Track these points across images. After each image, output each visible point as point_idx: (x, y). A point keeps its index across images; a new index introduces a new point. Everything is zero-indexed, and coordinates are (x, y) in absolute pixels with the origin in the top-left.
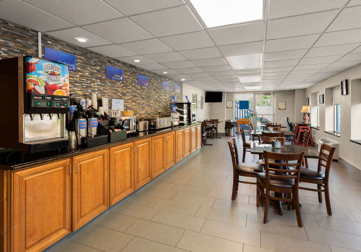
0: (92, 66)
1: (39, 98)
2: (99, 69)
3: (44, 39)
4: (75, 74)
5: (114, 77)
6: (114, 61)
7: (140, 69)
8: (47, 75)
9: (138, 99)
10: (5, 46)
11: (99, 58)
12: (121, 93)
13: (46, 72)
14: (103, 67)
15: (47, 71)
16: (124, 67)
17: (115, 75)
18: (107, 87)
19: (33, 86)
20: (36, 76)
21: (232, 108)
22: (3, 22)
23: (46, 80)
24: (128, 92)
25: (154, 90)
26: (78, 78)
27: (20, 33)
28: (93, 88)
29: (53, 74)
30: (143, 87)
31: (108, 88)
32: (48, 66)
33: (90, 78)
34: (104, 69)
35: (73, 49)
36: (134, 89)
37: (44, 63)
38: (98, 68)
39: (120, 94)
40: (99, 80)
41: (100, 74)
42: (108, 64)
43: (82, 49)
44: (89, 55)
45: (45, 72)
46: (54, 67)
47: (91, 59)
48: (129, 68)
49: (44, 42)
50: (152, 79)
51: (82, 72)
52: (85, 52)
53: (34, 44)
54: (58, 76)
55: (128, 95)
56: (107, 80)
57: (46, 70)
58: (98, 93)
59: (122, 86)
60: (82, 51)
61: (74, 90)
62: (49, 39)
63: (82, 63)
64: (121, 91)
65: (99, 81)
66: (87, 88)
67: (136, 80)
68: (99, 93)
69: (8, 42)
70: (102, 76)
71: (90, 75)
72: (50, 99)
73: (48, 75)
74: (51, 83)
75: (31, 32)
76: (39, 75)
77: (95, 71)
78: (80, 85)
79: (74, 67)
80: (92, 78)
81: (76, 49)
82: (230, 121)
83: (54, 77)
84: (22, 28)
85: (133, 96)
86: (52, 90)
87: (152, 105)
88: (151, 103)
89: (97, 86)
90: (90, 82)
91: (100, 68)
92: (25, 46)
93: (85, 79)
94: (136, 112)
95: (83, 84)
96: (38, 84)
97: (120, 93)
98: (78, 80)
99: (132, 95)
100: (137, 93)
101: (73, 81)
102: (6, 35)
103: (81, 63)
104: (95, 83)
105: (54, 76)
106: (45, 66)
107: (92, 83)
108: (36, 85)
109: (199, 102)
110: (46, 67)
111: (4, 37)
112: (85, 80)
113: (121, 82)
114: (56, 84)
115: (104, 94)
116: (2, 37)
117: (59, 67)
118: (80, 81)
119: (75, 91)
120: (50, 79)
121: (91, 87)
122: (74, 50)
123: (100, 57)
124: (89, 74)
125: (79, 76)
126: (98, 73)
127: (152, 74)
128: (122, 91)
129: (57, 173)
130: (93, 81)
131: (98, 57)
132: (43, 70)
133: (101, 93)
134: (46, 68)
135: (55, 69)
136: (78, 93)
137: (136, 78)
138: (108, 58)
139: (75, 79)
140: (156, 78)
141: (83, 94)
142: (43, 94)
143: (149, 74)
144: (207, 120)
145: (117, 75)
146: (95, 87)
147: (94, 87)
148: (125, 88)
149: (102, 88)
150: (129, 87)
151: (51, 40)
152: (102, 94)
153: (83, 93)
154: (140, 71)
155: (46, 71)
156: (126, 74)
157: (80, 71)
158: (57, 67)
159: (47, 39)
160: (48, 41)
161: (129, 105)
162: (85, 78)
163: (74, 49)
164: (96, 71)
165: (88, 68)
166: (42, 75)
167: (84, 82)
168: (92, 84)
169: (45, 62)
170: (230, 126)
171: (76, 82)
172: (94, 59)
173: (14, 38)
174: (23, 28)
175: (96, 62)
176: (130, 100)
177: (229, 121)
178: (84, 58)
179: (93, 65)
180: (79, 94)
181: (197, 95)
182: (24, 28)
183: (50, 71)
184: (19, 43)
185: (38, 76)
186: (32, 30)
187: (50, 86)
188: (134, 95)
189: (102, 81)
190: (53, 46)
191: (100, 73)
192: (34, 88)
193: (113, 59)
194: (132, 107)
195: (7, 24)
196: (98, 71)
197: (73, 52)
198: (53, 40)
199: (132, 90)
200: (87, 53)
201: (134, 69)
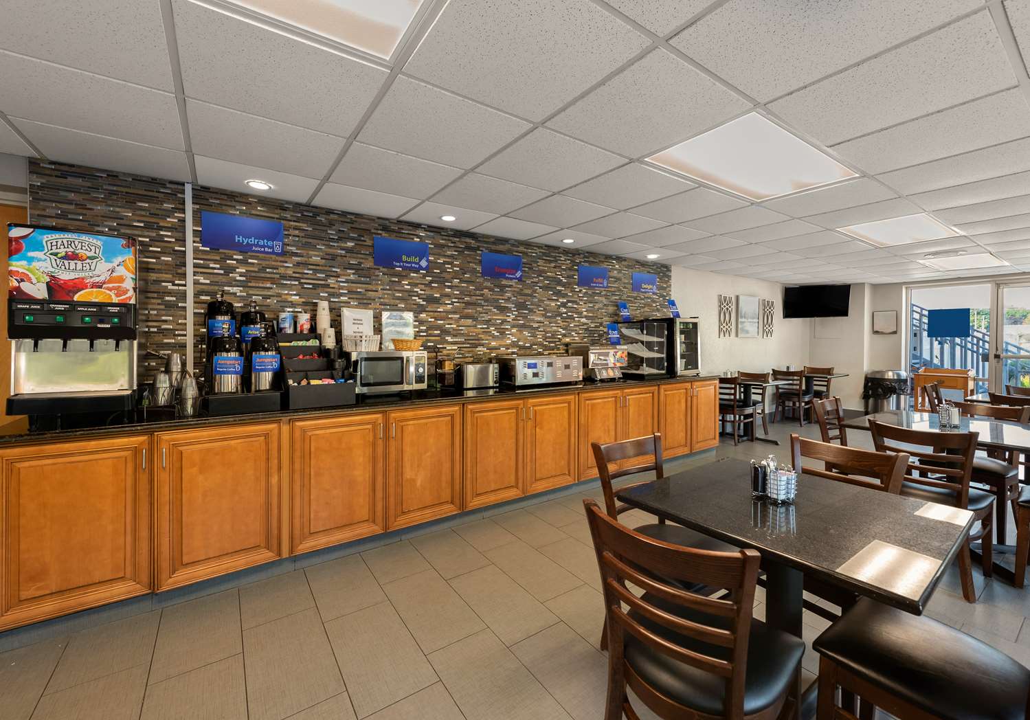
0: (332, 242)
1: (32, 307)
2: (353, 247)
3: (201, 196)
4: (281, 262)
5: (401, 261)
6: (401, 226)
7: (492, 240)
8: (53, 261)
9: (484, 311)
10: (111, 218)
11: (353, 223)
12: (425, 297)
13: (51, 254)
14: (365, 241)
15: (54, 251)
16: (434, 238)
17: (404, 258)
18: (377, 284)
19: (16, 284)
20: (24, 263)
21: (895, 333)
22: (108, 175)
23: (53, 270)
24: (448, 296)
25: (546, 288)
26: (289, 269)
27: (145, 190)
28: (333, 288)
29: (73, 257)
30: (503, 283)
31: (382, 287)
32: (57, 242)
33: (326, 266)
34: (369, 246)
35: (277, 209)
36: (467, 287)
37: (45, 236)
38: (350, 244)
39: (421, 300)
40: (353, 271)
41: (354, 258)
42: (381, 234)
43: (301, 208)
44: (322, 219)
45: (47, 254)
46: (76, 243)
47: (328, 226)
48: (451, 238)
49: (202, 202)
50: (538, 260)
51: (303, 256)
52: (311, 212)
53: (177, 209)
54: (88, 261)
55: (447, 302)
56: (379, 269)
57: (51, 249)
58: (349, 298)
59: (427, 282)
60: (301, 212)
61: (279, 293)
62: (214, 195)
63: (302, 237)
64: (423, 292)
65: (353, 274)
66: (315, 289)
67: (475, 267)
68: (351, 298)
69: (118, 209)
70: (361, 261)
71: (324, 261)
72: (63, 309)
73: (58, 261)
74: (65, 276)
75: (168, 185)
76: (31, 260)
77: (339, 251)
78: (297, 283)
79: (279, 246)
80: (330, 267)
81: (285, 209)
82: (884, 375)
83: (76, 264)
84: (150, 180)
85: (464, 305)
86: (70, 291)
87: (535, 325)
88: (533, 321)
89: (346, 285)
90: (324, 276)
91: (356, 244)
92: (155, 214)
93: (310, 269)
94: (476, 342)
95: (302, 281)
96: (30, 280)
97: (419, 298)
98: (290, 272)
99: (463, 303)
100: (481, 298)
101: (278, 276)
102: (115, 197)
103: (298, 236)
104: (339, 277)
105: (76, 261)
106: (49, 243)
107: (332, 278)
108: (22, 280)
109: (753, 318)
110: (51, 243)
111: (109, 202)
112: (311, 272)
113: (421, 273)
114: (83, 279)
115: (369, 302)
116: (106, 202)
117: (95, 241)
118: (297, 275)
119: (281, 297)
120: (63, 267)
121: (328, 286)
122: (279, 211)
123: (354, 219)
124: (322, 259)
125: (294, 265)
126: (348, 255)
127: (539, 247)
128: (426, 293)
129: (110, 462)
130: (335, 274)
131: (349, 221)
132: (42, 251)
133: (357, 299)
134: (52, 246)
135: (79, 247)
136: (290, 300)
137: (477, 261)
138: (380, 221)
139: (282, 270)
140: (555, 257)
141: (303, 302)
142: (43, 300)
143: (525, 250)
144: (788, 368)
145: (408, 256)
146: (339, 286)
147: (336, 286)
148: (436, 285)
149: (360, 288)
150: (451, 282)
151: (218, 196)
152: (361, 301)
153: (303, 300)
154: (494, 243)
155: (52, 251)
156: (443, 253)
157: (296, 255)
158: (87, 243)
159: (207, 195)
160: (211, 198)
161: (452, 326)
162: (310, 267)
163: (280, 209)
164: (344, 252)
165: (318, 247)
166: (39, 260)
167: (306, 276)
168: (331, 281)
169: (49, 234)
170: (880, 390)
171: (284, 277)
172: (337, 227)
173: (130, 201)
174: (152, 179)
175: (343, 231)
176: (454, 313)
177: (878, 376)
178: (308, 227)
179: (334, 239)
180: (291, 302)
181: (741, 298)
182: (154, 181)
183: (62, 252)
184: (141, 209)
185: (28, 261)
186: (171, 182)
187: (62, 282)
188: (467, 300)
189: (360, 272)
190: (224, 208)
191: (355, 255)
192: (19, 287)
193: (398, 221)
194: (462, 330)
195: (117, 176)
196: (348, 250)
197: (277, 216)
198: (223, 197)
199: (462, 289)
200: (315, 215)
201: (468, 240)
